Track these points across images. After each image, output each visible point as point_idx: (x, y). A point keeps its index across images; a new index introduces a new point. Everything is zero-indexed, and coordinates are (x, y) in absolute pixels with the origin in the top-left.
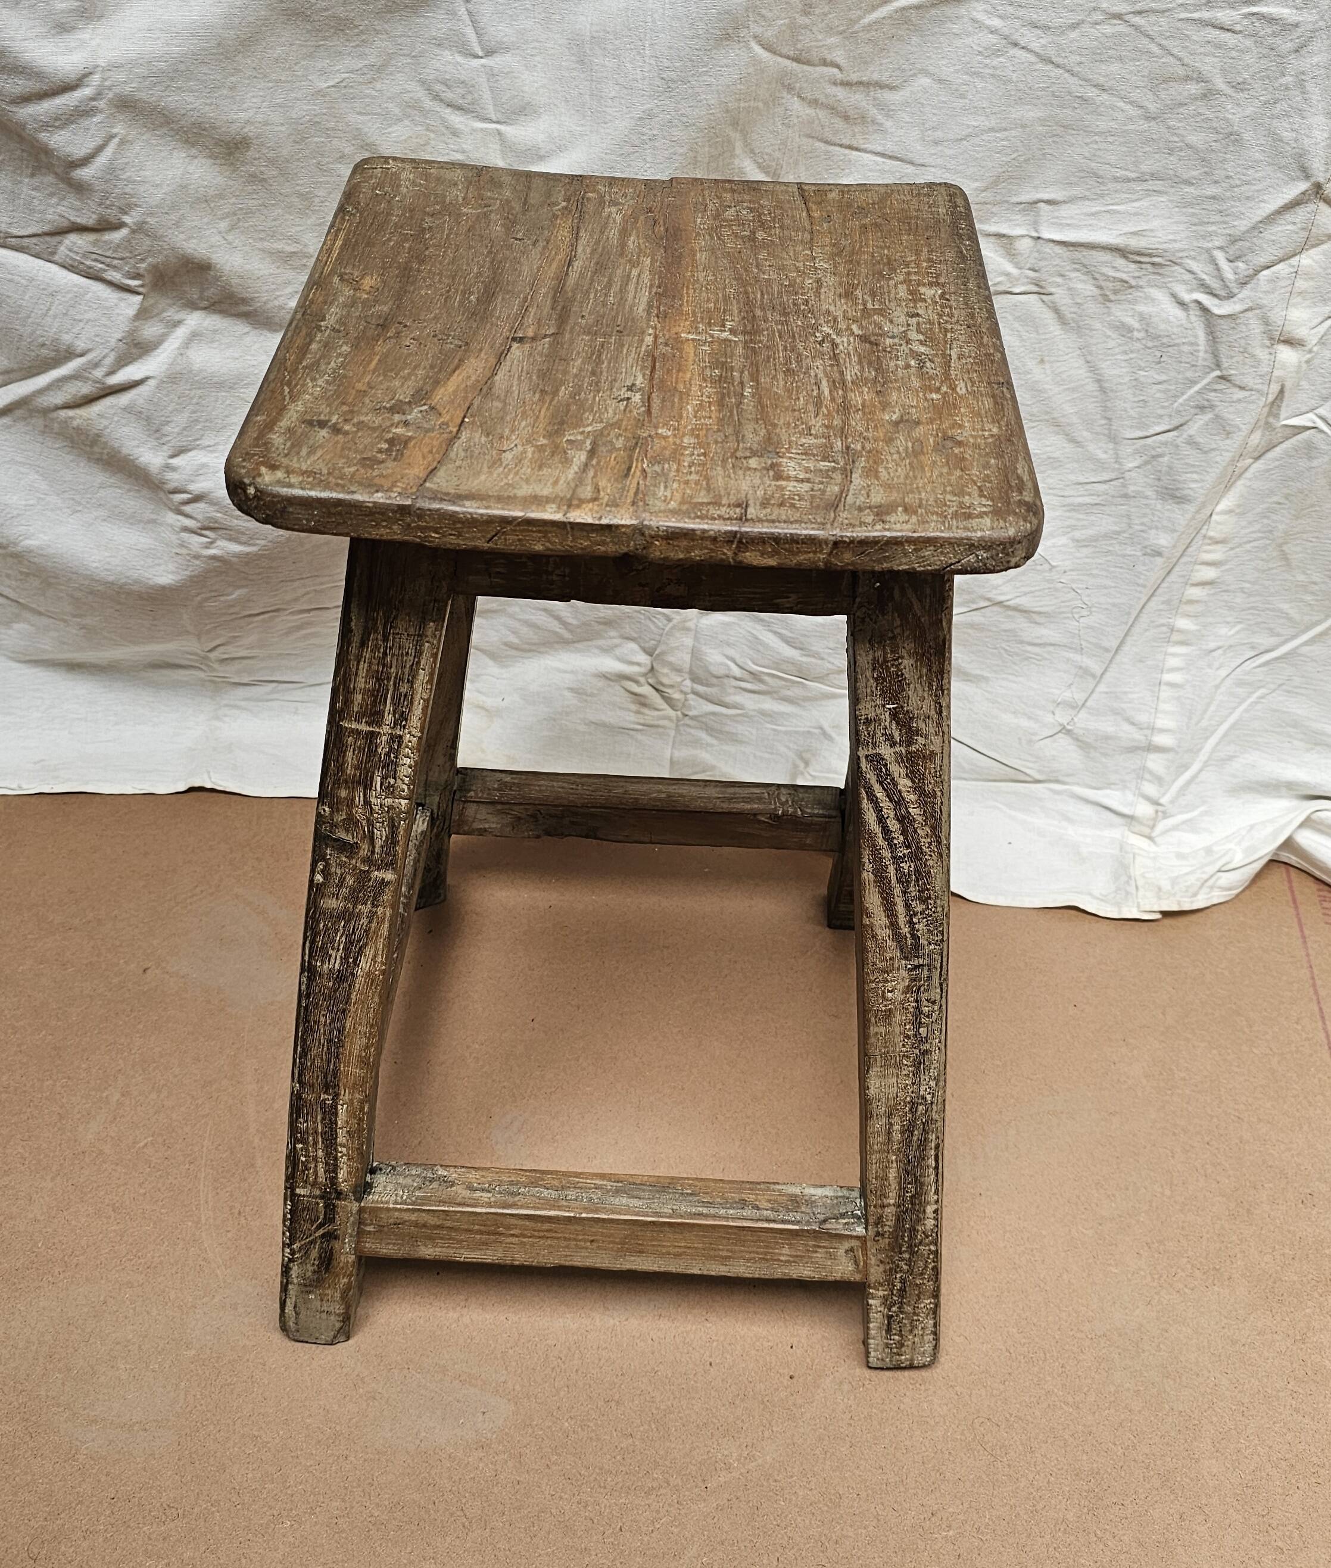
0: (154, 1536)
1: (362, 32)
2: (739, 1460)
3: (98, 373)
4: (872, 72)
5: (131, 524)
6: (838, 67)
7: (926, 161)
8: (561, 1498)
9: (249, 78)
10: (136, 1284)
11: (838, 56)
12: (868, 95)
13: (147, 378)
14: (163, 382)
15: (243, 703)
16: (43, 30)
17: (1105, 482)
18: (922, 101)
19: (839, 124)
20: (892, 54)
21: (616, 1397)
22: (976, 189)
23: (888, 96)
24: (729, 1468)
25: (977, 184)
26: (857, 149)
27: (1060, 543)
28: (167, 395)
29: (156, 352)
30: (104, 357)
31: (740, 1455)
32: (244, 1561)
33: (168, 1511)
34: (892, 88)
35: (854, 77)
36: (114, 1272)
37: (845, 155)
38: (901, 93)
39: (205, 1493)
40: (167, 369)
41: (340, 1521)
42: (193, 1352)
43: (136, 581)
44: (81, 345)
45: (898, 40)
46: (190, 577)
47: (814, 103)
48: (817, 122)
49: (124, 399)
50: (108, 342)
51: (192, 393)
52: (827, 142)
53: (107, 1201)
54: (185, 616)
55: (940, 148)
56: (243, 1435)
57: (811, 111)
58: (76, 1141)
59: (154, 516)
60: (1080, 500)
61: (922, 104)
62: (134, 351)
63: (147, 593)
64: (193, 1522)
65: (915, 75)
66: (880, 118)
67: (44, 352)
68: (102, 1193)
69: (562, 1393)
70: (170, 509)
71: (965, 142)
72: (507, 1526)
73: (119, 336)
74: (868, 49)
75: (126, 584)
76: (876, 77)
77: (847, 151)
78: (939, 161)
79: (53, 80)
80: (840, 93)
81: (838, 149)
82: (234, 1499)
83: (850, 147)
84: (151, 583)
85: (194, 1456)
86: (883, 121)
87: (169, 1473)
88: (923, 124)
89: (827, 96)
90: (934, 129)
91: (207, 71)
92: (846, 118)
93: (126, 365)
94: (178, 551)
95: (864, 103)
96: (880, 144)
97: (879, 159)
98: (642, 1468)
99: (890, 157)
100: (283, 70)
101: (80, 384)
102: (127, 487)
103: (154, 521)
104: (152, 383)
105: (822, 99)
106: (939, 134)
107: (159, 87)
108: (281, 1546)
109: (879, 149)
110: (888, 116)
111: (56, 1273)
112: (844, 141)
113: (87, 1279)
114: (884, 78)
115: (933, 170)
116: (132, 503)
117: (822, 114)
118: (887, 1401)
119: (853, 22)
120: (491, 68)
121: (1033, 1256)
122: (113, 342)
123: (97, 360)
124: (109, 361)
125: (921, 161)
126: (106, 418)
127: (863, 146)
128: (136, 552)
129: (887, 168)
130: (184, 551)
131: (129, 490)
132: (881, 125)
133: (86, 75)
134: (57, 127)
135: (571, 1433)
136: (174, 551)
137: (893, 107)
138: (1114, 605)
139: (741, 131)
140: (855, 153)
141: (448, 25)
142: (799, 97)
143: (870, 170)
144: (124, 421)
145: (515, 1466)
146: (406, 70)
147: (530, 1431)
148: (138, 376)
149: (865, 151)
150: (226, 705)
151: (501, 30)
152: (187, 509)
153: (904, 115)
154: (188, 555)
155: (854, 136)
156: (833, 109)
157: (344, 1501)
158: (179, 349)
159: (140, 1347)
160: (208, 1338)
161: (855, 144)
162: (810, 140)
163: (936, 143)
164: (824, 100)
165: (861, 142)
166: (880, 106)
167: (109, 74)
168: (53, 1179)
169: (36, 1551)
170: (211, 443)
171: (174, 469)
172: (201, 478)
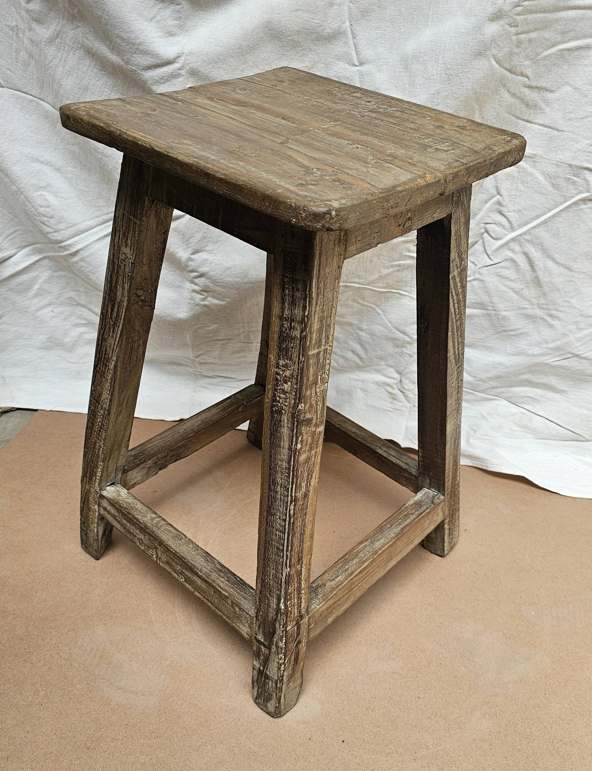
0: (145, 745)
1: (304, 49)
2: (433, 745)
4: (543, 82)
5: (170, 287)
6: (528, 77)
7: (564, 129)
8: (343, 752)
9: (250, 67)
10: (143, 629)
11: (529, 72)
12: (539, 94)
15: (208, 386)
16: (162, 34)
18: (566, 98)
19: (524, 108)
20: (554, 73)
21: (372, 707)
22: (588, 144)
23: (549, 95)
24: (428, 748)
25: (589, 141)
26: (531, 122)
28: (194, 223)
31: (433, 743)
32: (187, 762)
33: (153, 734)
34: (551, 91)
35: (534, 84)
36: (133, 622)
37: (524, 125)
38: (555, 94)
39: (170, 728)
41: (234, 749)
42: (168, 662)
43: (169, 315)
45: (557, 66)
46: (194, 315)
47: (514, 95)
48: (514, 106)
52: (517, 118)
53: (132, 590)
54: (188, 336)
55: (572, 122)
56: (190, 703)
57: (512, 100)
58: (119, 563)
59: (180, 284)
61: (565, 100)
63: (173, 322)
64: (164, 740)
65: (563, 85)
66: (543, 106)
68: (130, 587)
69: (345, 703)
70: (188, 281)
71: (584, 120)
72: (317, 762)
74: (543, 69)
75: (164, 316)
76: (544, 85)
77: (526, 123)
78: (571, 129)
79: (163, 58)
80: (527, 91)
81: (521, 121)
82: (184, 732)
83: (527, 121)
84: (175, 316)
85: (166, 710)
86: (545, 108)
87: (154, 716)
88: (565, 110)
89: (520, 92)
90: (570, 113)
91: (232, 61)
92: (528, 105)
94: (189, 301)
95: (537, 98)
96: (542, 120)
97: (541, 128)
98: (384, 742)
99: (547, 127)
100: (266, 64)
102: (170, 269)
103: (180, 287)
105: (518, 94)
106: (572, 115)
107: (210, 66)
108: (206, 757)
109: (542, 122)
110: (547, 105)
111: (107, 620)
112: (526, 118)
113: (121, 624)
114: (548, 86)
115: (567, 133)
116: (171, 277)
117: (517, 102)
118: (508, 726)
119: (538, 54)
120: (362, 72)
121: (583, 665)
125: (561, 129)
127: (534, 121)
128: (170, 301)
129: (544, 132)
130: (192, 302)
131: (171, 271)
132: (543, 110)
133: (178, 57)
134: (161, 83)
135: (349, 721)
136: (187, 301)
137: (550, 101)
139: (480, 105)
140: (529, 124)
141: (344, 50)
142: (508, 91)
143: (536, 133)
145: (321, 734)
146: (322, 70)
147: (329, 718)
149: (535, 123)
150: (200, 386)
151: (368, 53)
152: (196, 280)
153: (556, 105)
154: (194, 304)
155: (530, 115)
156: (522, 100)
157: (237, 739)
159: (143, 657)
160: (176, 656)
161: (530, 119)
162: (510, 115)
163: (570, 120)
164: (519, 95)
165: (533, 118)
166: (544, 100)
167: (188, 57)
168: (108, 578)
169: (89, 745)
170: (211, 249)
171: (192, 260)
172: (204, 266)
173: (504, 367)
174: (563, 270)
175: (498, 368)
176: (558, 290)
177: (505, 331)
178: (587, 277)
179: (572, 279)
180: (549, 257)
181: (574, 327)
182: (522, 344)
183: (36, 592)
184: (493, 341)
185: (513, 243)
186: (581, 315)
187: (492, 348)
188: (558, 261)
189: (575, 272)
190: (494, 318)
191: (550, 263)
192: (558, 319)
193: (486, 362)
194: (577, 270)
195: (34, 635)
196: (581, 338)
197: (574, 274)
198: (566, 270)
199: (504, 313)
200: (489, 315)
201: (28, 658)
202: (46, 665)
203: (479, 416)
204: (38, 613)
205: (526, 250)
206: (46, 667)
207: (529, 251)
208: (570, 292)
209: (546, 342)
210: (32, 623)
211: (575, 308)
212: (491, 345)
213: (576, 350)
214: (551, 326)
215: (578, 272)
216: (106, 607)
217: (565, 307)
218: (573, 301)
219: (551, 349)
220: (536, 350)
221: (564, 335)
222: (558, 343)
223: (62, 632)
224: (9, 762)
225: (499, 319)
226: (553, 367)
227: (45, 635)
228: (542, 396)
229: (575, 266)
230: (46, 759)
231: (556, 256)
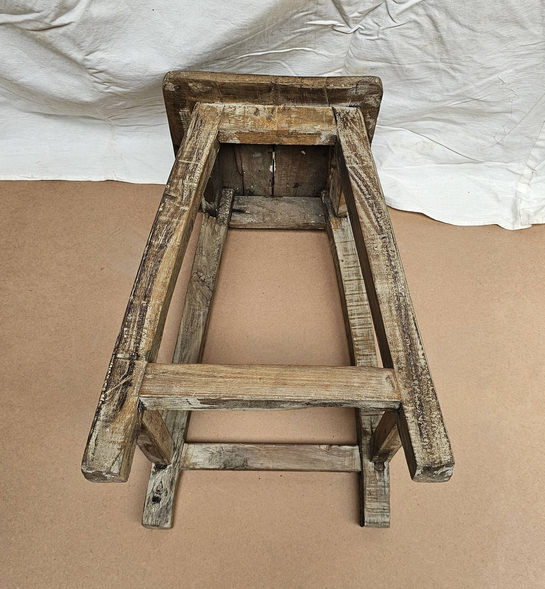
3: (47, 21)
13: (71, 23)
14: (79, 24)
15: (124, 133)
17: (535, 44)
27: (509, 72)
28: (82, 30)
29: (74, 10)
30: (49, 14)
40: (81, 19)
44: (37, 8)
46: (99, 99)
49: (61, 31)
50: (51, 7)
51: (94, 28)
60: (522, 53)
62: (63, 10)
67: (19, 8)
73: (56, 5)
93: (60, 16)
94: (93, 89)
101: (38, 23)
104: (74, 25)
122: (53, 8)
123: (45, 15)
124: (52, 15)
126: (53, 38)
130: (96, 90)
138: (530, 94)
144: (62, 40)
148: (66, 22)
150: (117, 134)
152: (96, 75)
154: (98, 91)
158: (85, 8)
169: (105, 504)
170: (105, 47)
171: (88, 60)
172: (102, 64)
173: (407, 109)
174: (466, 31)
175: (402, 110)
176: (461, 48)
177: (408, 80)
178: (489, 35)
179: (475, 39)
180: (452, 18)
181: (475, 77)
182: (425, 91)
183: (31, 385)
184: (397, 87)
185: (417, 6)
186: (482, 68)
187: (397, 92)
188: (462, 23)
189: (478, 32)
190: (398, 70)
191: (453, 25)
192: (460, 72)
193: (391, 105)
194: (480, 31)
195: (41, 423)
196: (481, 86)
197: (477, 34)
198: (469, 31)
199: (407, 66)
200: (394, 68)
201: (42, 443)
202: (57, 447)
203: (385, 146)
204: (38, 403)
205: (429, 12)
206: (58, 448)
207: (432, 14)
208: (473, 49)
209: (448, 91)
210: (36, 413)
211: (476, 62)
212: (396, 90)
213: (475, 95)
214: (453, 78)
215: (481, 32)
216: (90, 391)
217: (466, 61)
218: (475, 57)
219: (452, 96)
220: (438, 97)
221: (465, 84)
222: (459, 91)
223: (62, 418)
224: (54, 524)
225: (403, 71)
226: (453, 108)
227: (49, 422)
228: (442, 128)
229: (478, 27)
230: (79, 518)
231: (460, 18)
